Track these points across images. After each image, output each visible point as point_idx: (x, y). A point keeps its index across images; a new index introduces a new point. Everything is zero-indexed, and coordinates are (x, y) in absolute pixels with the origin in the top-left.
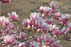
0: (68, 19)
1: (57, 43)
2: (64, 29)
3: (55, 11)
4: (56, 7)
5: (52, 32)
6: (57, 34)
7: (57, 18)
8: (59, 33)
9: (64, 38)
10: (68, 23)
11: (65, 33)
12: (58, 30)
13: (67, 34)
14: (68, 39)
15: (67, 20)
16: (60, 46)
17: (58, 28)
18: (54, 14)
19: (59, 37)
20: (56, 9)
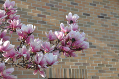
0: (31, 32)
1: (9, 72)
2: (24, 49)
3: (11, 16)
4: (12, 11)
5: (3, 52)
6: (11, 56)
7: (14, 29)
8: (14, 55)
9: (23, 64)
10: (31, 39)
11: (25, 56)
12: (14, 50)
13: (28, 58)
14: (29, 65)
15: (29, 34)
16: (13, 76)
17: (14, 46)
18: (10, 22)
19: (13, 62)
20: (13, 13)
